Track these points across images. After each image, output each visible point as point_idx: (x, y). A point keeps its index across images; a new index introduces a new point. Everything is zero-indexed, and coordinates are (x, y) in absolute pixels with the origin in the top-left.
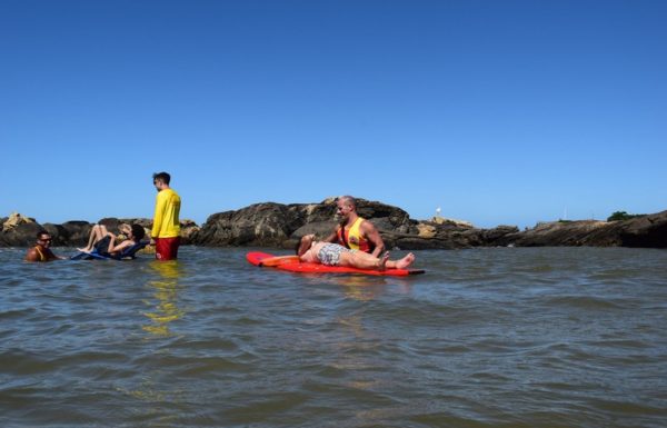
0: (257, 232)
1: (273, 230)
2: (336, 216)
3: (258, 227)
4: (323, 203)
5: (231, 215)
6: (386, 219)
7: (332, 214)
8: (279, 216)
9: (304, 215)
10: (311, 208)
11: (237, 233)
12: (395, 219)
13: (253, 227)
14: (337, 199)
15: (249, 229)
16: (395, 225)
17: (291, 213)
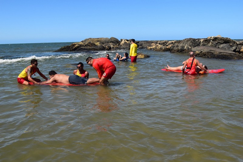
0: (185, 48)
1: (190, 48)
2: (211, 43)
3: (186, 46)
4: (207, 39)
5: (179, 42)
6: (228, 44)
7: (209, 42)
8: (192, 43)
9: (200, 43)
10: (202, 40)
11: (180, 48)
12: (231, 44)
13: (184, 46)
14: (211, 37)
15: (183, 47)
16: (232, 46)
17: (197, 42)
